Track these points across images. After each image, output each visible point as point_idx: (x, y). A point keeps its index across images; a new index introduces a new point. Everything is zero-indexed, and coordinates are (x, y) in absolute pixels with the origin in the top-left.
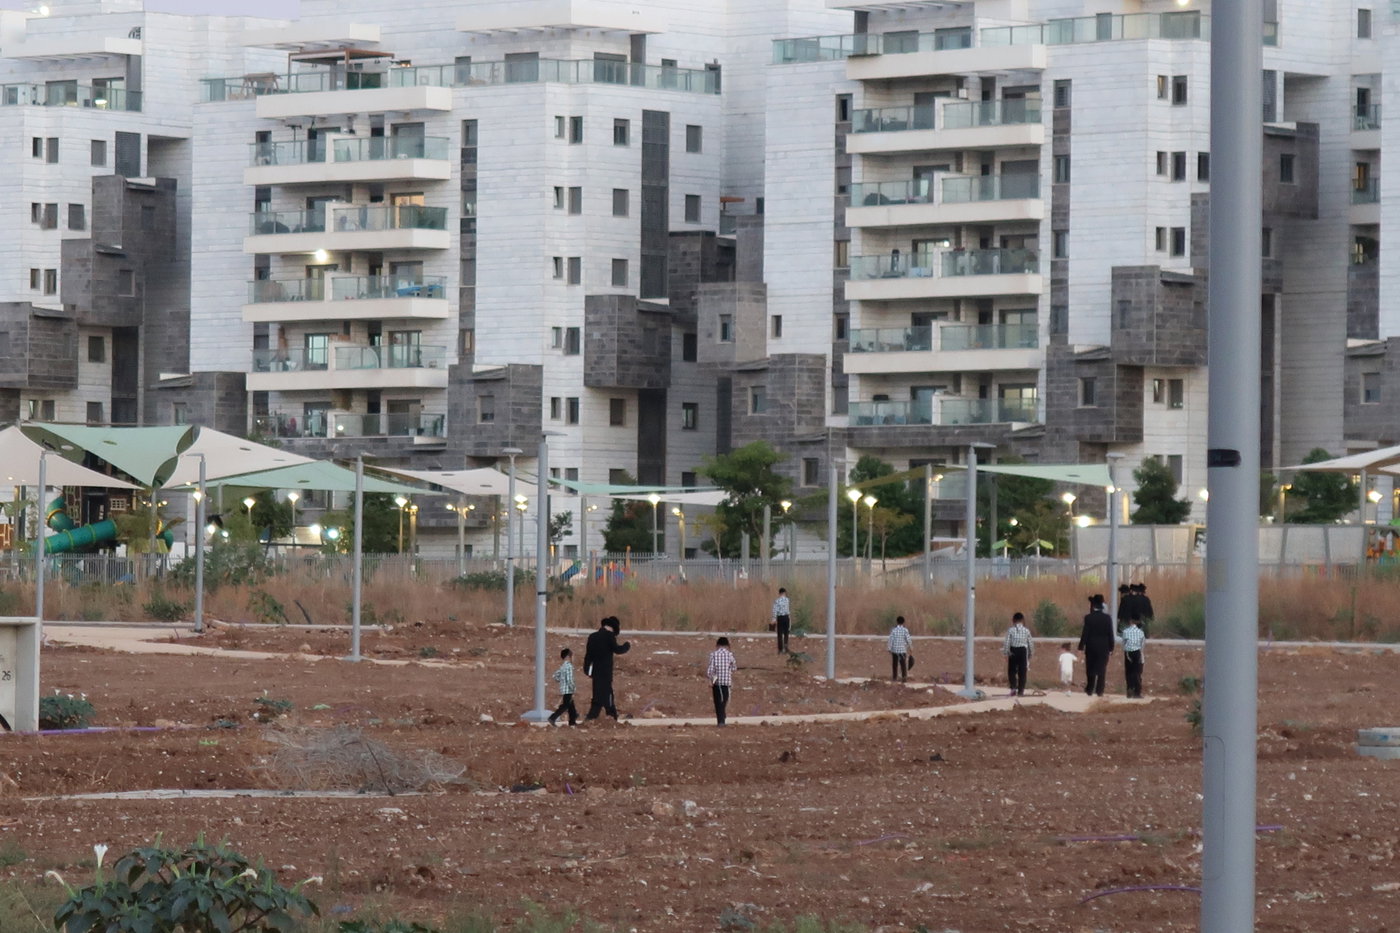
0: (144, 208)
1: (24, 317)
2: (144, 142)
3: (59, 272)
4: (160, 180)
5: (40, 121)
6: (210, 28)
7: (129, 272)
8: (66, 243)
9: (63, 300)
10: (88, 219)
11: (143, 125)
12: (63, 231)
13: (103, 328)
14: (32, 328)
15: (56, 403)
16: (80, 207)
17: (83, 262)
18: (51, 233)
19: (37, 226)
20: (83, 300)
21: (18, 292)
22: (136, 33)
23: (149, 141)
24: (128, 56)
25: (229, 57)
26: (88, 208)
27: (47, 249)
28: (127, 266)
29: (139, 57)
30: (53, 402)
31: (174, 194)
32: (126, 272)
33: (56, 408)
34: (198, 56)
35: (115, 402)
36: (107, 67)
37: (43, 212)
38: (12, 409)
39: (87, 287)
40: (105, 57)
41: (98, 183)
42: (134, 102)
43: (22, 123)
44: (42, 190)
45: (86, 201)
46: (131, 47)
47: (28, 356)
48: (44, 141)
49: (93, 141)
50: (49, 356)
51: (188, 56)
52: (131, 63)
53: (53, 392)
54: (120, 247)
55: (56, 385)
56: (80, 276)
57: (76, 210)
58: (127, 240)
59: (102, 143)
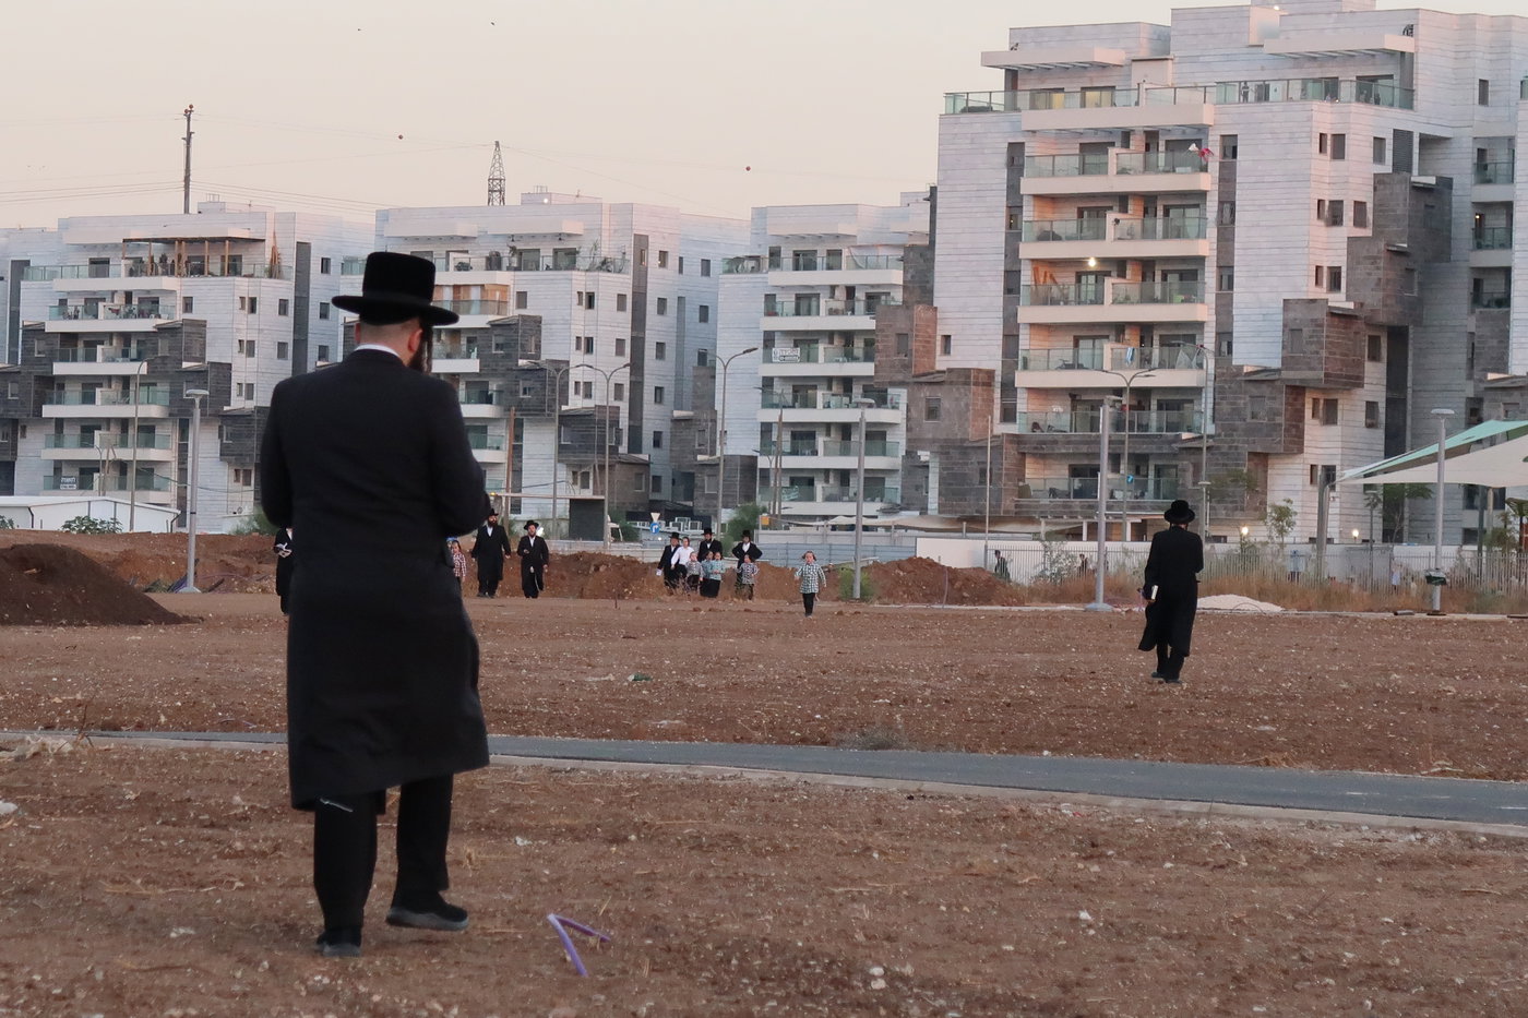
0: (1426, 206)
1: (1321, 315)
2: (1416, 140)
3: (1344, 269)
4: (1439, 179)
5: (1326, 116)
6: (1477, 27)
7: (1412, 270)
8: (1351, 240)
9: (1348, 299)
10: (1370, 216)
11: (1416, 123)
12: (1348, 229)
13: (1380, 326)
14: (1328, 326)
15: (1339, 402)
16: (1364, 204)
17: (1374, 260)
18: (1336, 230)
19: (1322, 223)
20: (1373, 299)
21: (1305, 289)
22: (1409, 31)
23: (1421, 140)
24: (1403, 53)
25: (1494, 57)
26: (1370, 206)
27: (1332, 247)
28: (1411, 265)
29: (1412, 55)
30: (1336, 400)
31: (1450, 193)
32: (1410, 271)
33: (1340, 407)
34: (1462, 55)
35: (1389, 401)
36: (1373, 64)
37: (1326, 209)
38: (1299, 407)
39: (1377, 285)
40: (1372, 55)
41: (1379, 180)
42: (1407, 100)
43: (1310, 119)
44: (1327, 186)
45: (1367, 196)
46: (1403, 44)
47: (1324, 354)
48: (1329, 137)
49: (1375, 138)
50: (1342, 354)
51: (1453, 55)
52: (1404, 59)
53: (1337, 390)
54: (1405, 245)
55: (1346, 384)
56: (1369, 274)
57: (1359, 206)
58: (1411, 239)
59: (1382, 140)
